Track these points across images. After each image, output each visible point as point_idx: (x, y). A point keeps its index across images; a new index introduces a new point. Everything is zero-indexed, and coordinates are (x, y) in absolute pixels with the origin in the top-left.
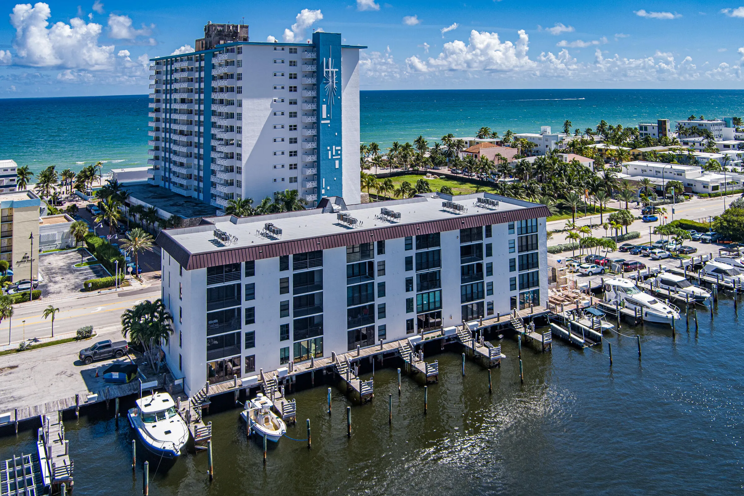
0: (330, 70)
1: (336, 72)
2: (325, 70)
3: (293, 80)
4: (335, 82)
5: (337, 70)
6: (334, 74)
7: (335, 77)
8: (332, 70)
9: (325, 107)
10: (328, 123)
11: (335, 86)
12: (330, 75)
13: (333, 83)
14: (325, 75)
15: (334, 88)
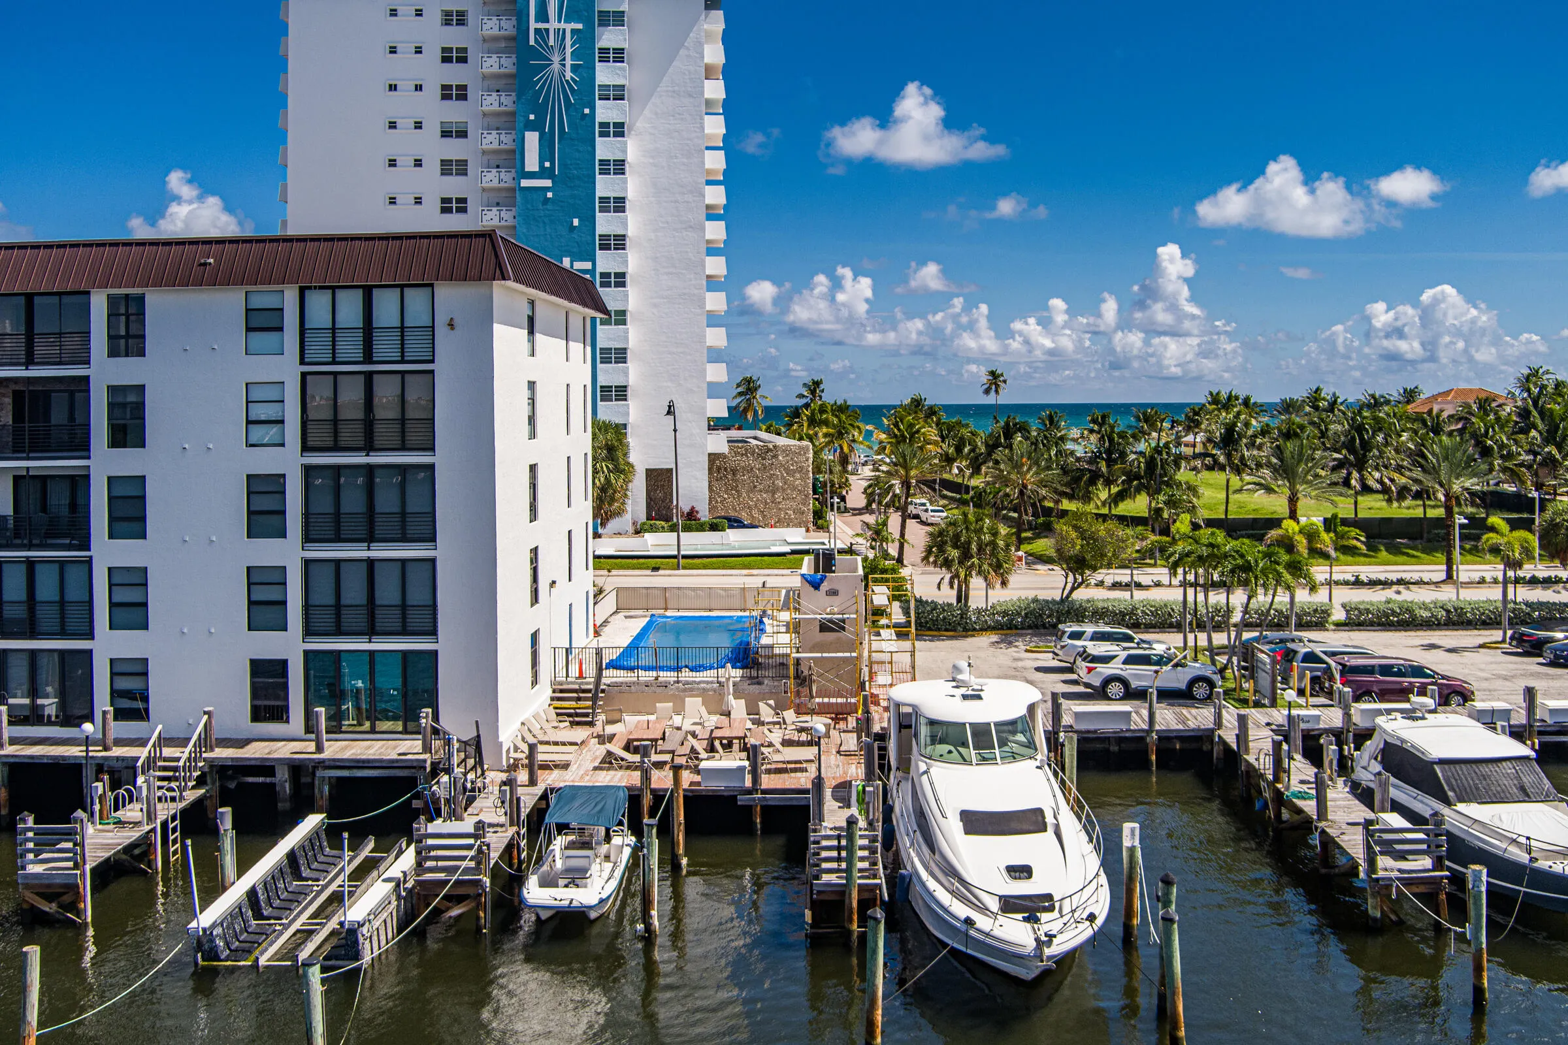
0: (553, 25)
1: (573, 31)
2: (533, 25)
3: (454, 67)
4: (569, 62)
5: (580, 26)
6: (568, 42)
7: (569, 50)
8: (562, 25)
9: (532, 139)
10: (547, 189)
11: (569, 75)
12: (551, 43)
13: (564, 65)
14: (532, 42)
15: (567, 81)
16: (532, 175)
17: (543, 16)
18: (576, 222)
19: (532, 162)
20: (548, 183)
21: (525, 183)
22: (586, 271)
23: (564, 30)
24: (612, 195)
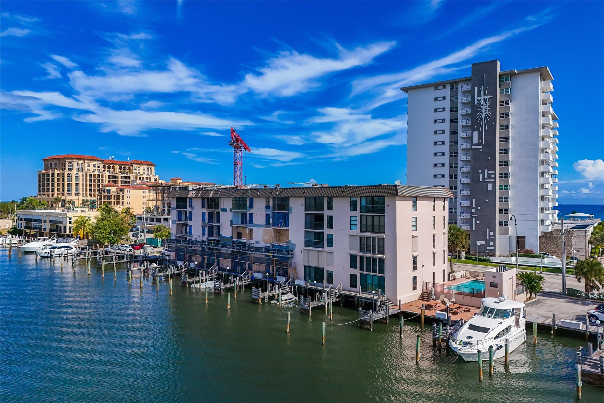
0: (483, 97)
1: (489, 98)
2: (476, 98)
4: (488, 108)
6: (488, 102)
8: (486, 97)
9: (476, 134)
10: (480, 149)
11: (488, 112)
12: (482, 103)
13: (486, 110)
14: (476, 104)
15: (487, 115)
16: (476, 145)
17: (479, 95)
18: (489, 158)
19: (475, 141)
20: (481, 147)
21: (473, 147)
22: (492, 174)
23: (486, 98)
24: (504, 148)
